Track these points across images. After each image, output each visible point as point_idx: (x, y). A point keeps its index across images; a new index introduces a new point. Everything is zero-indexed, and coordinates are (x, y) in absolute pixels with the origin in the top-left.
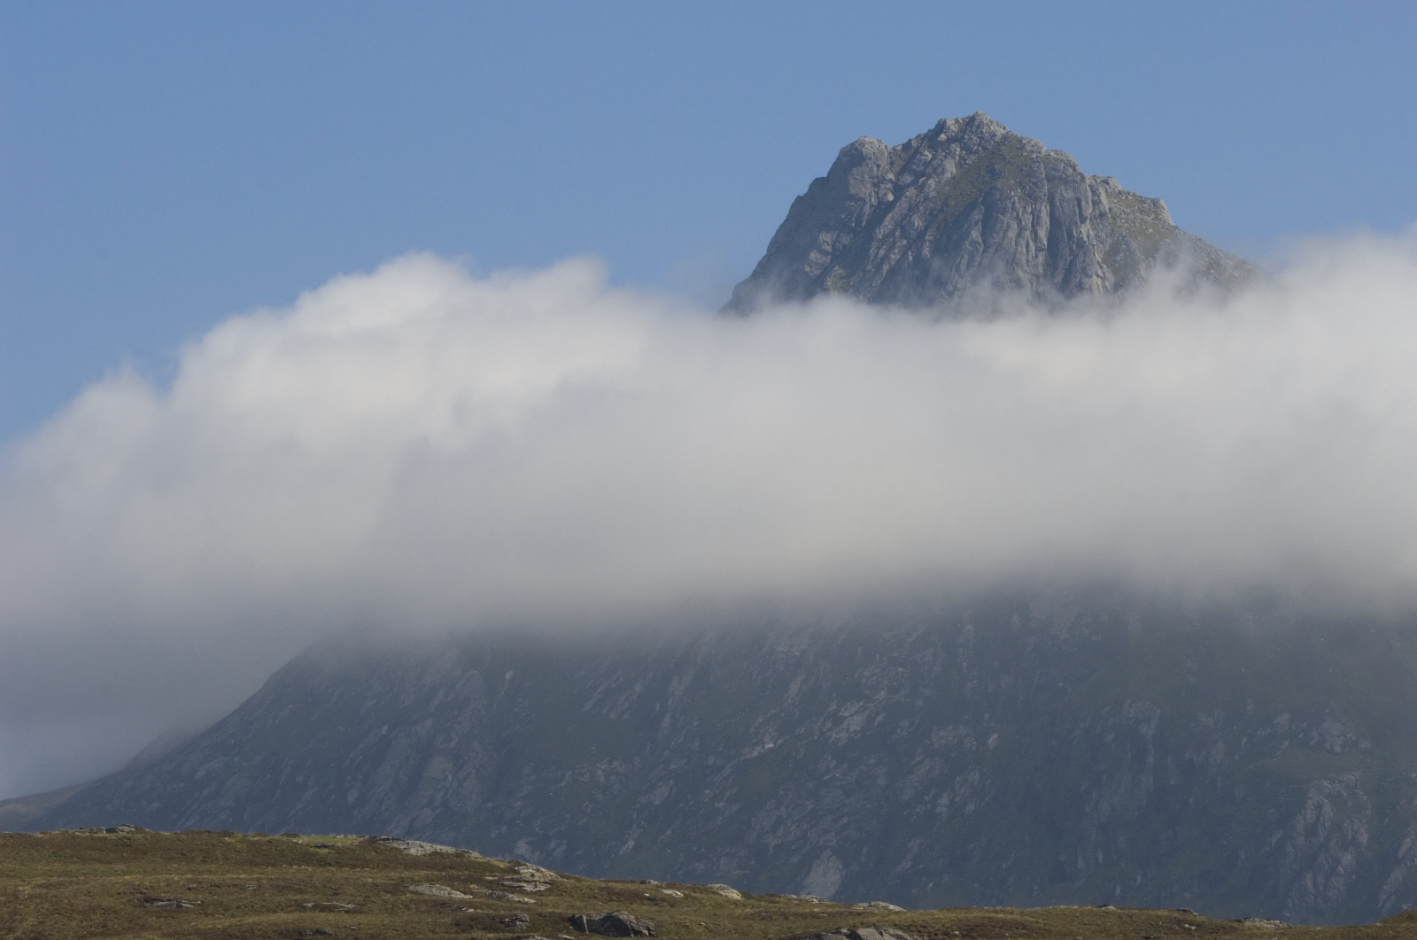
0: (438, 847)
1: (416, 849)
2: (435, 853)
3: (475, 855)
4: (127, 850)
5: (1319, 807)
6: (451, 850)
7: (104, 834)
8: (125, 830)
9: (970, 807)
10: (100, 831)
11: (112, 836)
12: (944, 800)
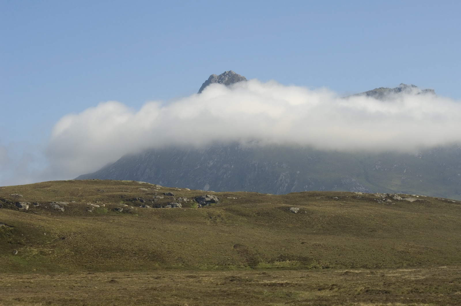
0: (144, 182)
1: (140, 183)
2: (143, 183)
3: (149, 184)
4: (96, 182)
5: (282, 177)
6: (146, 183)
7: (93, 180)
8: (96, 180)
9: (229, 177)
10: (92, 180)
11: (94, 180)
12: (225, 176)
